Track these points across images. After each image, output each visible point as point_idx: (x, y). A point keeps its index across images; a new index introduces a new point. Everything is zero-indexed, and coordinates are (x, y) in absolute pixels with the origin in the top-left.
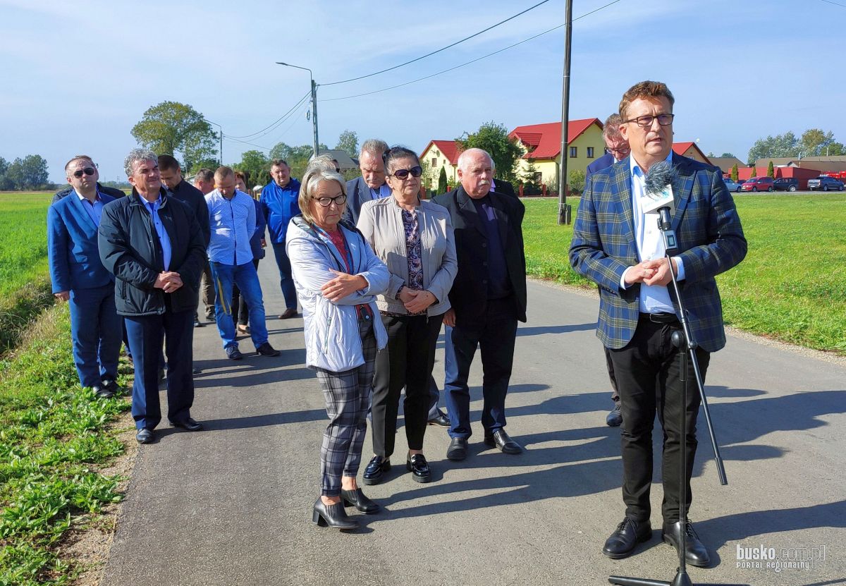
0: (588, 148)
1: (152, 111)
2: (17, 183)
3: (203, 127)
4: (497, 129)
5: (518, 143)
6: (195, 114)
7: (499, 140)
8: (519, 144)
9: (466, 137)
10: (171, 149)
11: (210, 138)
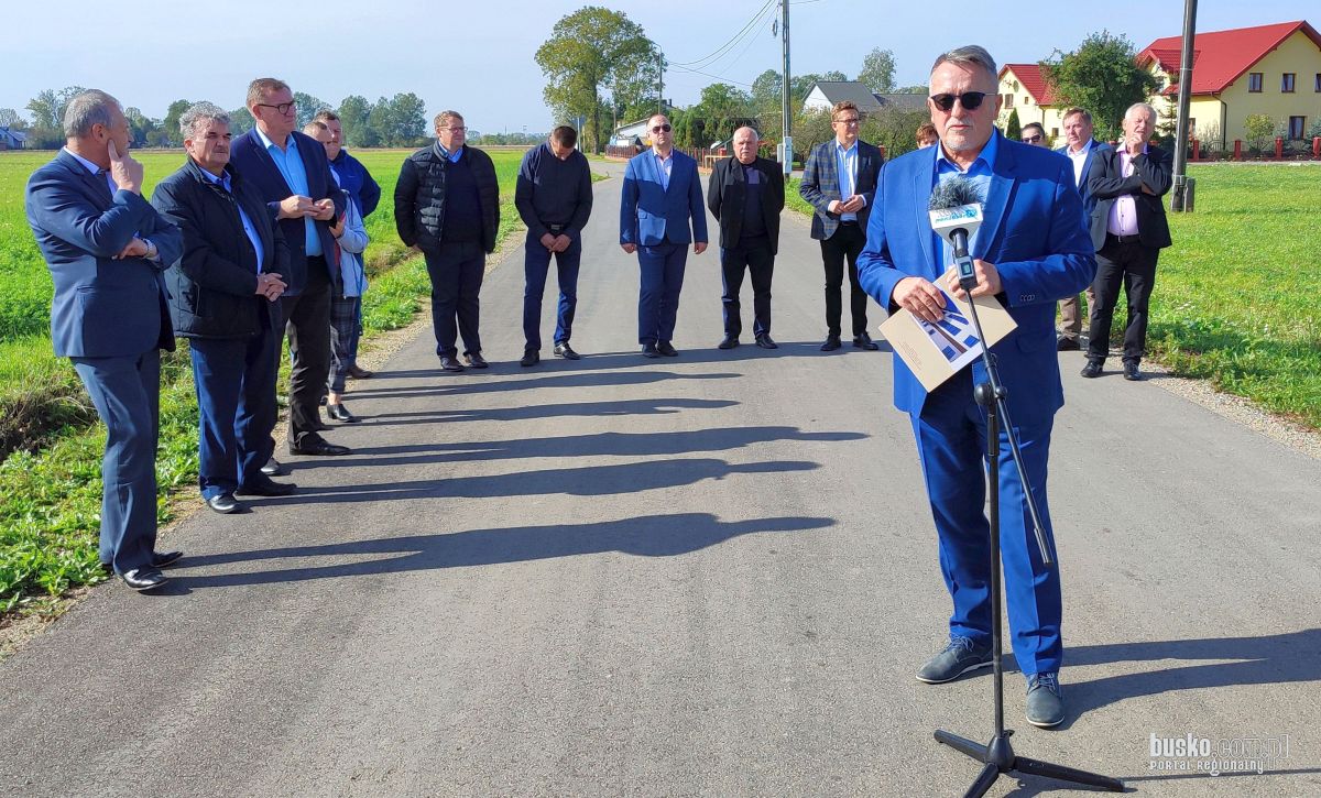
0: (1285, 75)
1: (567, 23)
2: (383, 136)
3: (641, 47)
4: (1114, 43)
5: (1154, 70)
6: (630, 25)
7: (1117, 63)
8: (1156, 71)
9: (1057, 58)
10: (592, 83)
11: (654, 65)
